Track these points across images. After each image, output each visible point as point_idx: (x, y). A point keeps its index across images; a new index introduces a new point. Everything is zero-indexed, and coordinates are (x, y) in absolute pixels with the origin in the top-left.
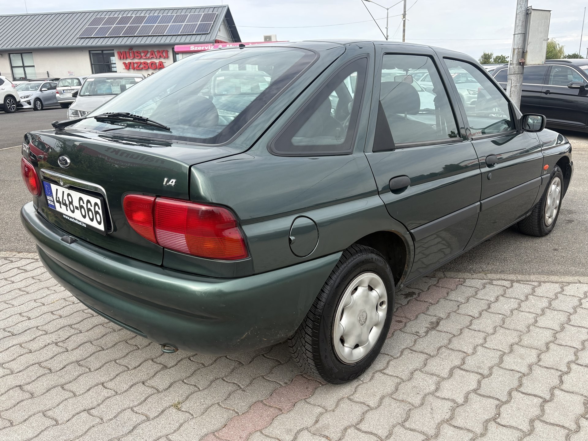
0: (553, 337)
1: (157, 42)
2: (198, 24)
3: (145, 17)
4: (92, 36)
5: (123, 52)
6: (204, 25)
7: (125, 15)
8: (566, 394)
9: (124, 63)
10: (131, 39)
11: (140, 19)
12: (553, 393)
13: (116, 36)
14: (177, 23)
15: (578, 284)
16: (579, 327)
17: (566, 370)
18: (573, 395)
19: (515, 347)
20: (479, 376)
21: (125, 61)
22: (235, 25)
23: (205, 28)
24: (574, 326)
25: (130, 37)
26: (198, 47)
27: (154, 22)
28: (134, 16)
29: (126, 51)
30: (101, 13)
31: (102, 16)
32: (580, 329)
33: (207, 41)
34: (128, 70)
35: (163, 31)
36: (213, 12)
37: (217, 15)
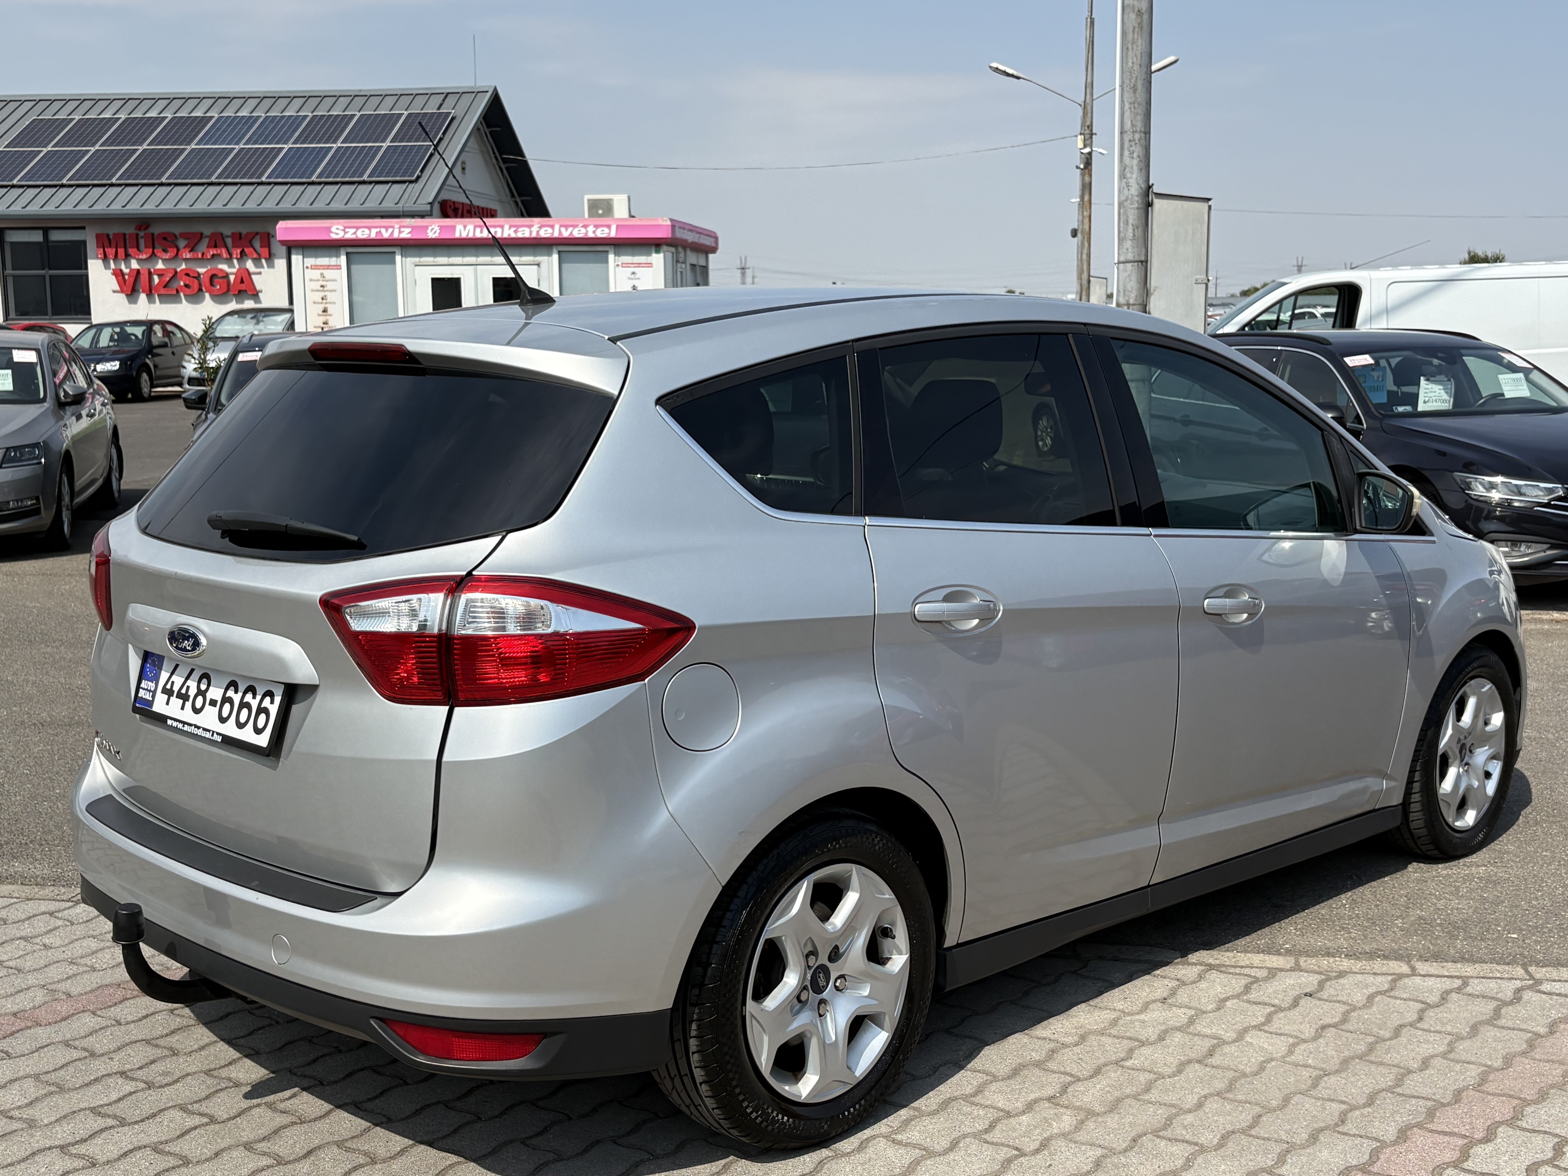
1: (235, 206)
2: (383, 150)
3: (205, 120)
4: (16, 181)
5: (114, 235)
6: (402, 152)
7: (138, 114)
9: (119, 274)
10: (147, 190)
11: (189, 126)
13: (96, 182)
14: (310, 143)
21: (120, 266)
23: (403, 162)
25: (144, 185)
26: (358, 228)
27: (233, 138)
28: (170, 116)
29: (127, 232)
31: (61, 116)
33: (407, 205)
34: (127, 295)
35: (258, 167)
36: (439, 108)
37: (453, 119)
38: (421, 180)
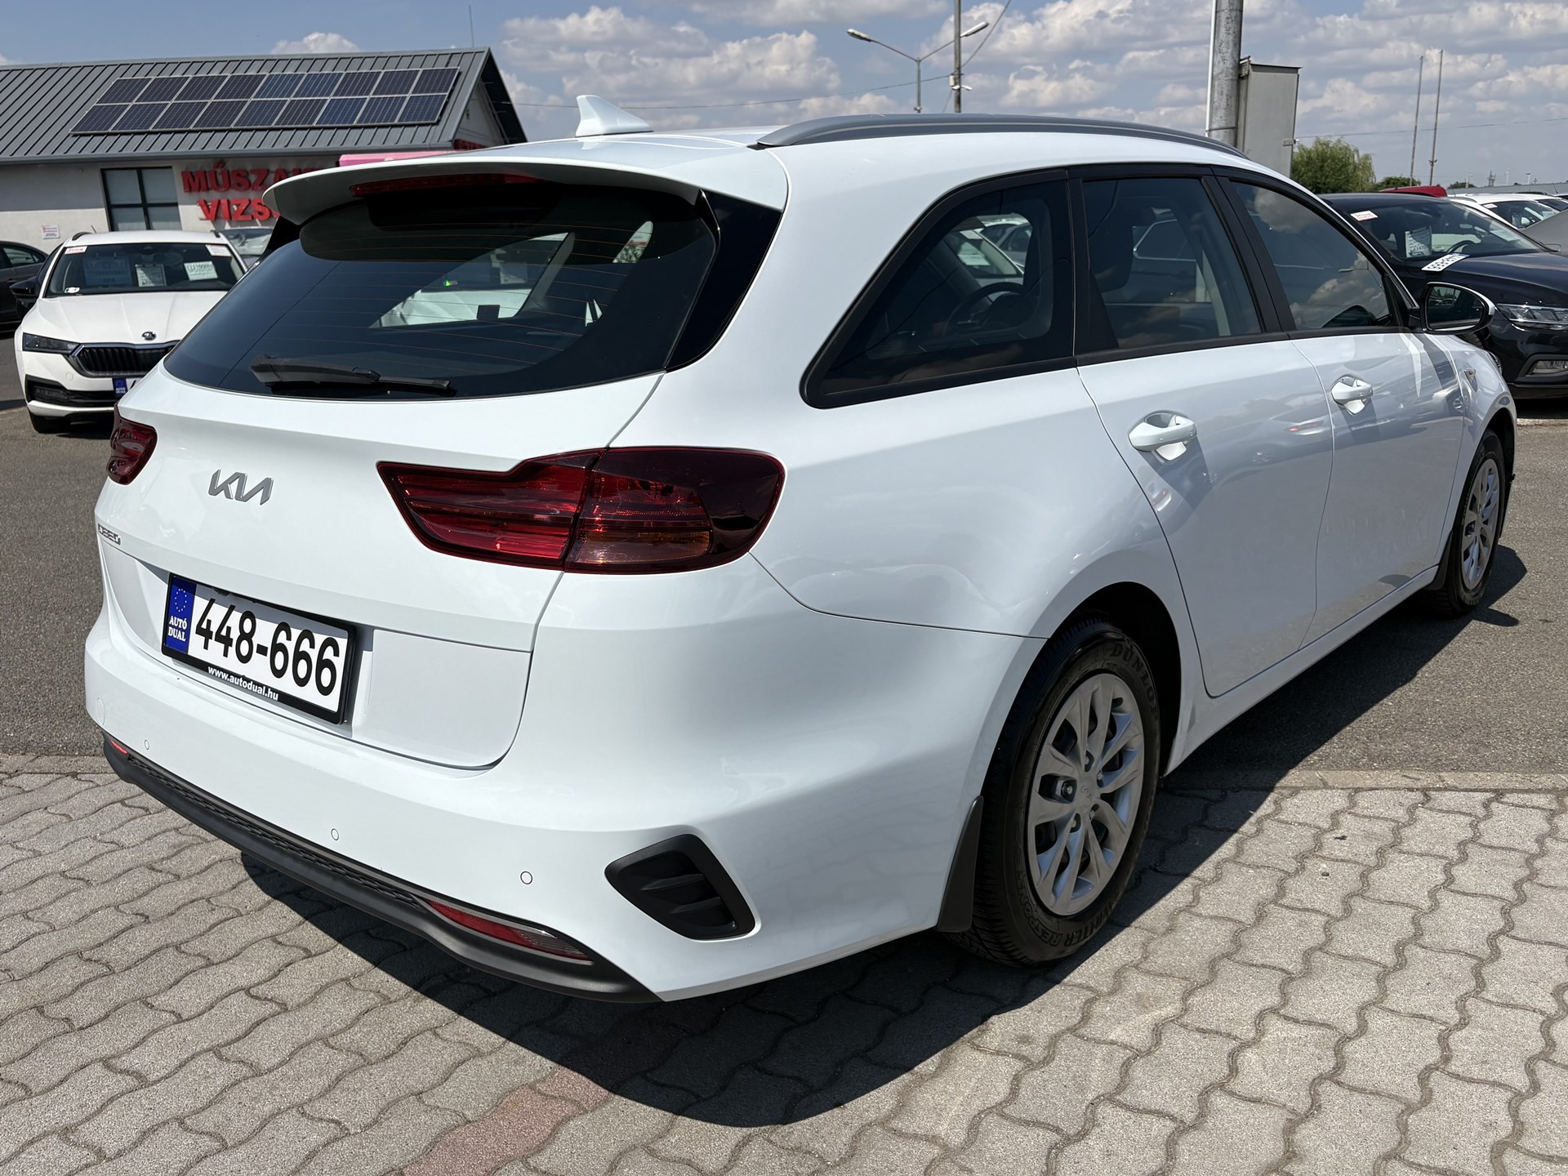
0: (1231, 942)
1: (294, 146)
2: (408, 100)
3: (257, 79)
4: (110, 130)
5: (196, 173)
6: (422, 101)
7: (202, 74)
8: (1242, 1105)
9: (204, 205)
10: (220, 135)
11: (246, 83)
12: (1206, 1102)
13: (176, 129)
14: (347, 95)
15: (1319, 792)
16: (1307, 910)
17: (1252, 1035)
18: (1260, 1107)
19: (1132, 975)
20: (1018, 1065)
21: (204, 195)
22: (507, 98)
23: (425, 109)
24: (1293, 908)
25: (216, 131)
27: (284, 92)
28: (229, 75)
29: (207, 169)
30: (135, 68)
31: (139, 77)
32: (1305, 916)
33: (434, 142)
34: (212, 222)
35: (309, 114)
36: (447, 66)
37: (460, 74)
38: (441, 123)
